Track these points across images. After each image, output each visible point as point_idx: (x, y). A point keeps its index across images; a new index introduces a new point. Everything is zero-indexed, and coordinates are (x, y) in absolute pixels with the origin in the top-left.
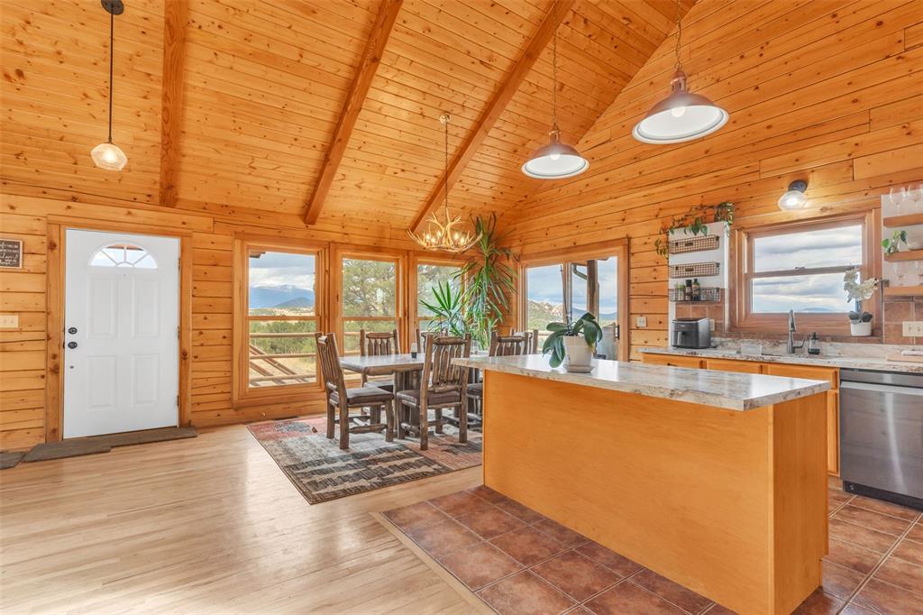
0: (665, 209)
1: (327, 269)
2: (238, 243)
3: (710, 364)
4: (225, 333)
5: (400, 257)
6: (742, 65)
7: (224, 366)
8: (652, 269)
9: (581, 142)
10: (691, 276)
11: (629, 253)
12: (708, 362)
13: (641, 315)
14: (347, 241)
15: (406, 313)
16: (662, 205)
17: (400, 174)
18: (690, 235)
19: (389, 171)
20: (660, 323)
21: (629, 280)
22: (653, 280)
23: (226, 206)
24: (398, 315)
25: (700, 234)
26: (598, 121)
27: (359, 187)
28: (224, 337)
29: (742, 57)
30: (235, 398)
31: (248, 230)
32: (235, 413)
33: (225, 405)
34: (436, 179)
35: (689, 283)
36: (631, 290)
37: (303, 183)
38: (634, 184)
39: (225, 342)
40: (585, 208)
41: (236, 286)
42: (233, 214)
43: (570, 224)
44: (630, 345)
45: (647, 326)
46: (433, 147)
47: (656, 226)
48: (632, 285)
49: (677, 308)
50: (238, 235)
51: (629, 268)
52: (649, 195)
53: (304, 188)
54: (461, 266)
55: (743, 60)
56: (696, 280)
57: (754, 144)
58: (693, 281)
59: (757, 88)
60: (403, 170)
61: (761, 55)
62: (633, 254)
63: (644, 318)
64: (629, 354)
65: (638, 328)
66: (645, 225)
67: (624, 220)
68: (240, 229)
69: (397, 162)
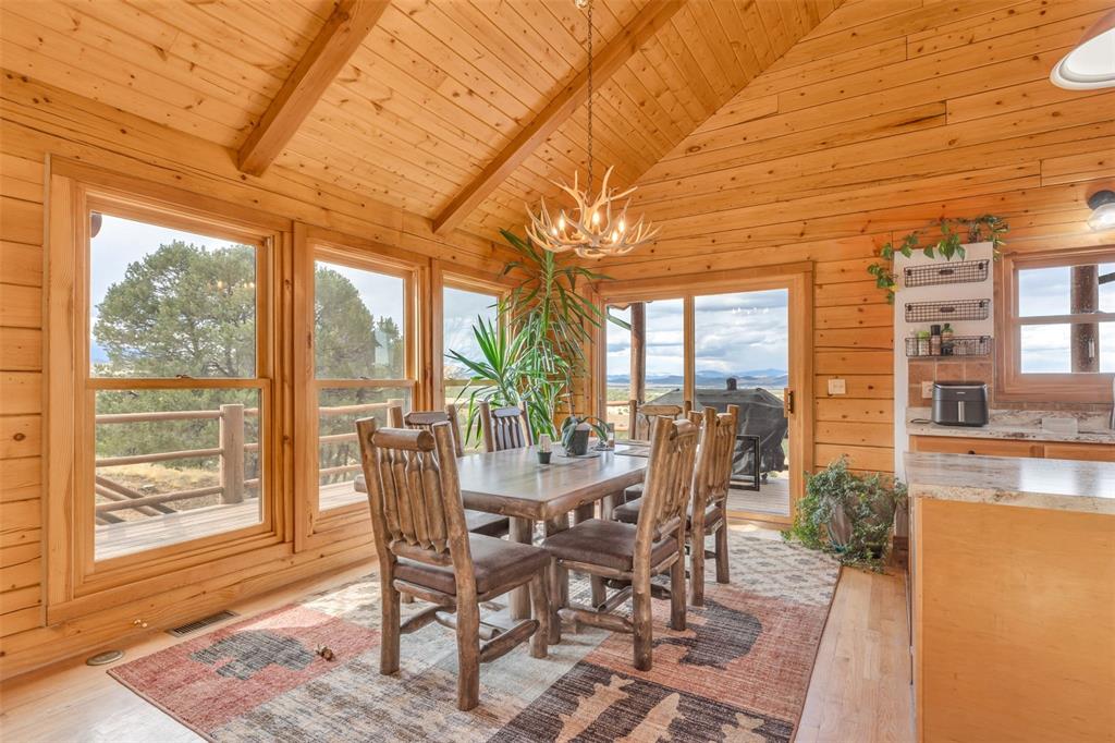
0: (876, 221)
1: (287, 276)
2: (61, 184)
3: (1050, 451)
4: (19, 425)
5: (416, 268)
6: (1010, 24)
7: (20, 516)
8: (856, 308)
9: (721, 112)
10: (938, 320)
11: (814, 285)
12: (1047, 447)
13: (837, 376)
14: (324, 223)
15: (428, 373)
16: (872, 215)
17: (464, 100)
18: (939, 260)
19: (448, 87)
20: (871, 388)
21: (813, 325)
22: (858, 325)
23: (24, 79)
24: (410, 377)
25: (956, 258)
26: (754, 82)
27: (378, 107)
28: (19, 437)
29: (1012, 12)
30: (57, 594)
31: (93, 157)
32: (55, 636)
33: (24, 621)
34: (515, 124)
35: (936, 330)
36: (817, 339)
37: (259, 66)
38: (823, 182)
39: (23, 448)
40: (727, 213)
41: (58, 298)
42: (42, 106)
43: (699, 236)
44: (815, 421)
45: (847, 391)
46: (539, 56)
47: (865, 244)
48: (818, 332)
49: (910, 367)
50: (58, 164)
51: (814, 307)
52: (850, 199)
53: (261, 77)
54: (499, 295)
55: (1014, 17)
56: (947, 326)
57: (1031, 137)
58: (942, 328)
59: (1036, 58)
60: (471, 92)
61: (1043, 13)
62: (820, 286)
63: (841, 382)
64: (814, 435)
65: (830, 396)
66: (840, 243)
67: (802, 234)
68: (67, 150)
69: (469, 69)
